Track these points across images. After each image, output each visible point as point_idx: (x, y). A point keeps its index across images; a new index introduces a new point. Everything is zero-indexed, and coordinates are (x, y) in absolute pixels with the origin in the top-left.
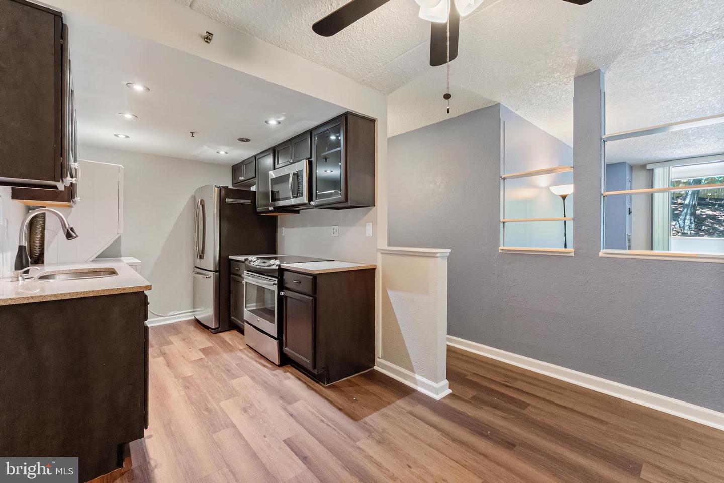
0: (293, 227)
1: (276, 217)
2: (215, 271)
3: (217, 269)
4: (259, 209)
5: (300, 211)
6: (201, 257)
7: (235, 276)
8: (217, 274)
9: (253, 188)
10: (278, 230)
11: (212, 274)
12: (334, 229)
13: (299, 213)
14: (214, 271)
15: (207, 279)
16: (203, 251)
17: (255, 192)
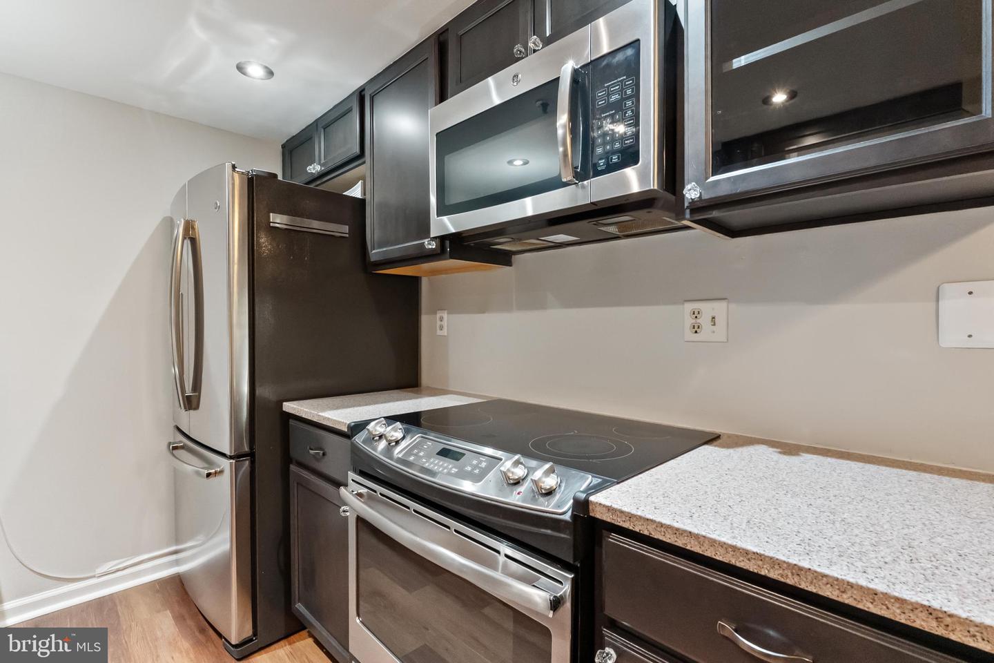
0: (482, 310)
1: (415, 281)
2: (237, 457)
3: (246, 449)
4: (375, 253)
5: (515, 258)
6: (191, 403)
7: (305, 474)
8: (247, 464)
9: (356, 192)
10: (425, 320)
11: (226, 464)
12: (696, 314)
13: (508, 263)
14: (231, 458)
15: (212, 479)
16: (197, 385)
17: (361, 204)
